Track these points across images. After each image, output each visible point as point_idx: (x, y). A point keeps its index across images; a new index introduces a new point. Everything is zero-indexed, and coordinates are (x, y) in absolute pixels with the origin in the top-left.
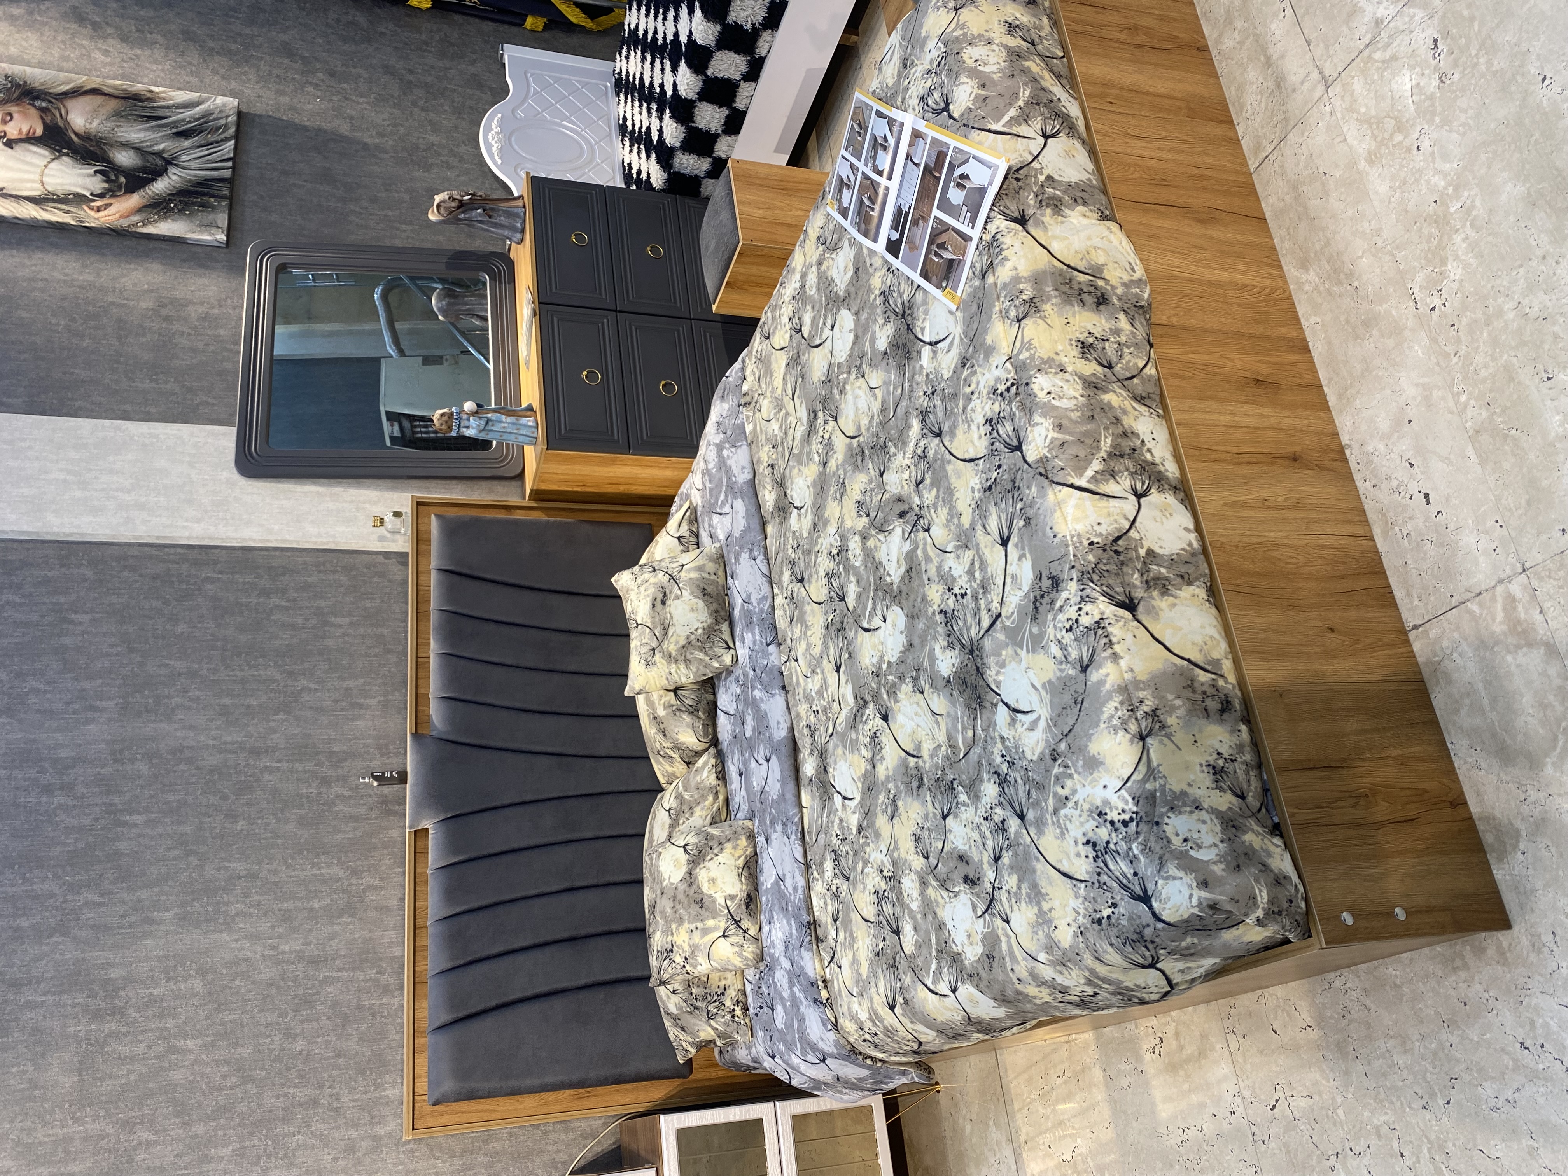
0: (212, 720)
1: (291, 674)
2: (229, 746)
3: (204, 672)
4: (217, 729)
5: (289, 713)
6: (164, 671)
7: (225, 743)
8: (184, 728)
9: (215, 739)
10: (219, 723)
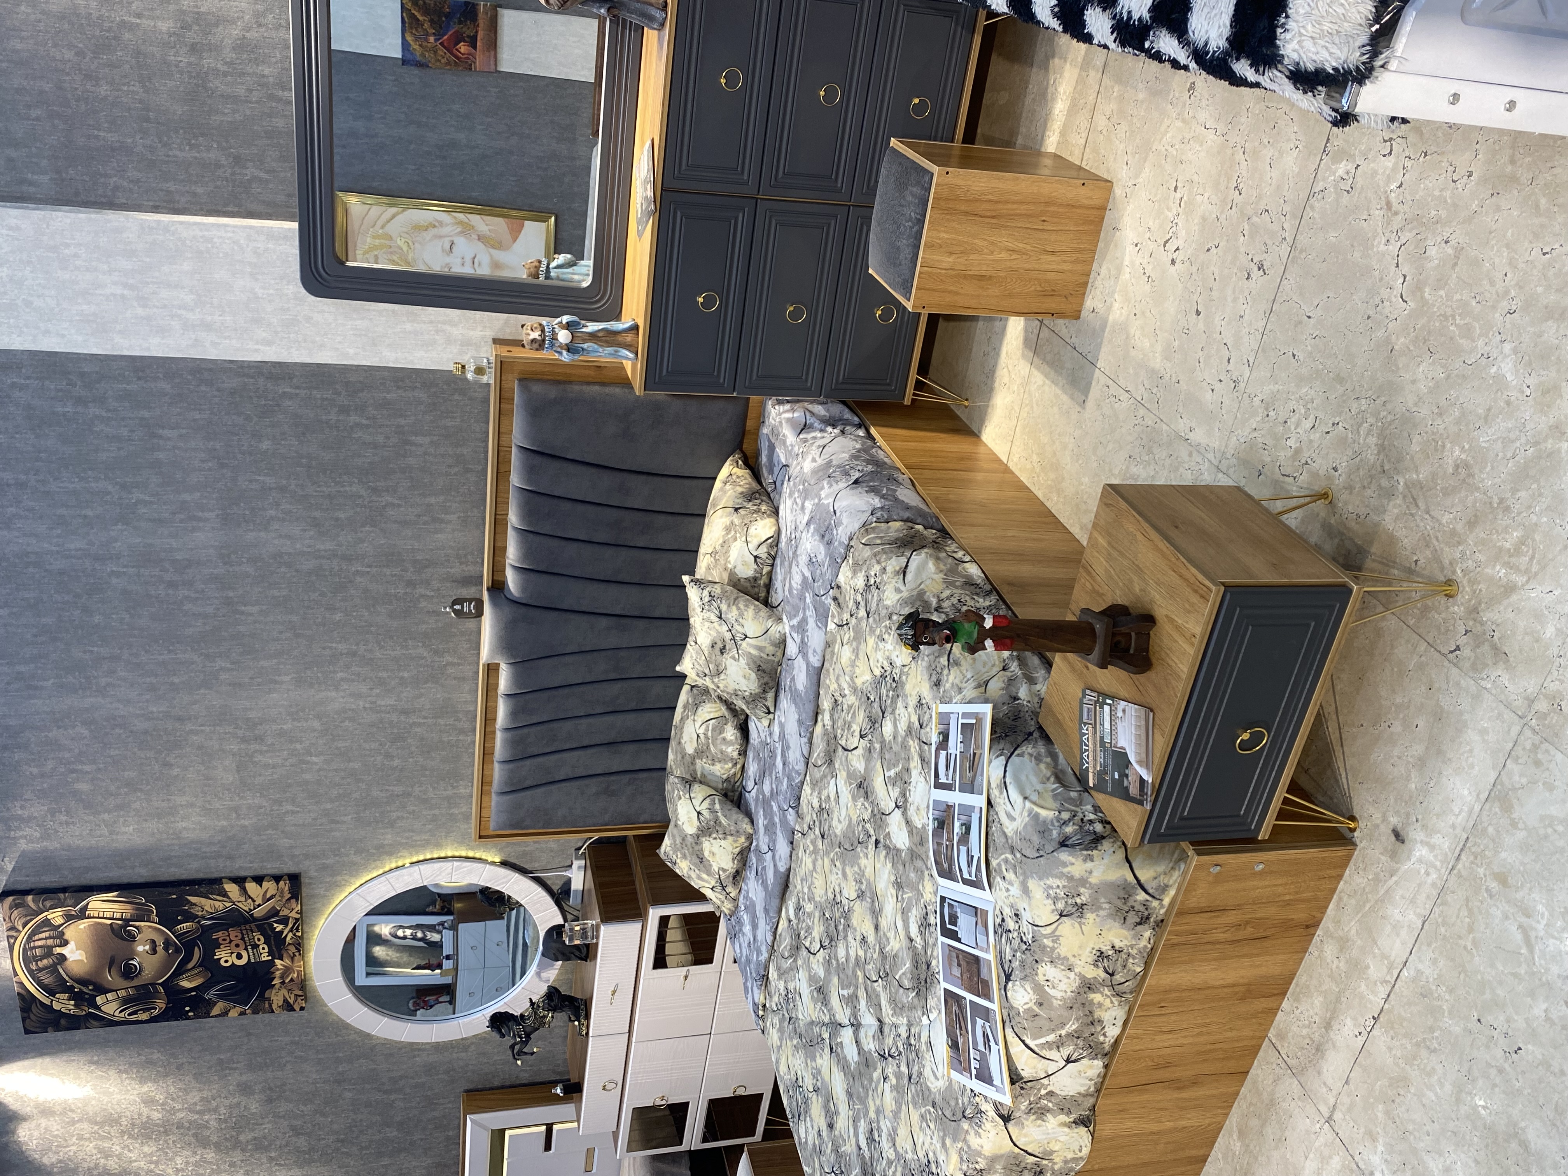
0: (305, 530)
1: (375, 490)
2: (323, 553)
3: (293, 487)
4: (311, 538)
5: (375, 526)
6: (254, 486)
7: (319, 550)
8: (280, 536)
9: (309, 547)
10: (312, 533)
